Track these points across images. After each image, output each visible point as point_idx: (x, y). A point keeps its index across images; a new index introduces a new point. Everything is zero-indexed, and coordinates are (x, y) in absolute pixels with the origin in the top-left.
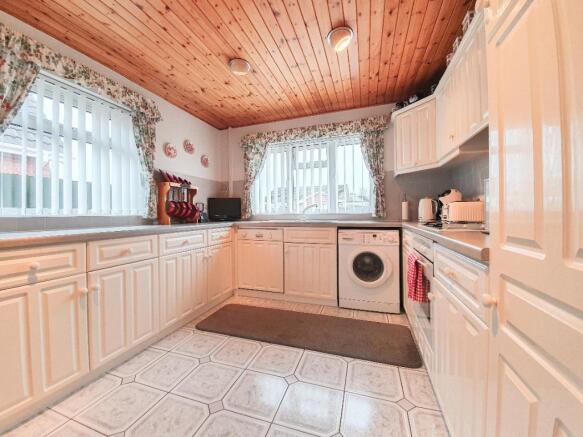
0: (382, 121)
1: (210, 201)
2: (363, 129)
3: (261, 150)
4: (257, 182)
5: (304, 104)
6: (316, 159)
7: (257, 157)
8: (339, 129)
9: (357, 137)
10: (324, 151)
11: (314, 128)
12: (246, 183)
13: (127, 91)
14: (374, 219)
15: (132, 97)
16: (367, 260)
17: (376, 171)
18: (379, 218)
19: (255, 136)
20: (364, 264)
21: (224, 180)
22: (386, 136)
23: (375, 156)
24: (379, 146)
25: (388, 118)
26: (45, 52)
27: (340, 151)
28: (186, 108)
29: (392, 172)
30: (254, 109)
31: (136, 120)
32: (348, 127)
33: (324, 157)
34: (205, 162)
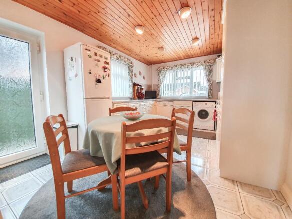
0: (212, 61)
1: (146, 91)
2: (204, 64)
3: (165, 72)
4: (162, 85)
5: (182, 56)
6: (186, 75)
7: (163, 75)
8: (195, 65)
9: (202, 67)
10: (189, 72)
11: (185, 64)
12: (158, 85)
13: (128, 59)
14: (207, 98)
15: (129, 61)
16: (204, 113)
17: (209, 80)
18: (210, 98)
19: (162, 68)
20: (202, 114)
21: (150, 84)
22: (214, 67)
23: (209, 75)
24: (211, 71)
25: (215, 60)
27: (195, 72)
28: (140, 60)
29: (215, 81)
30: (163, 59)
31: (129, 67)
32: (198, 64)
33: (189, 75)
34: (144, 78)
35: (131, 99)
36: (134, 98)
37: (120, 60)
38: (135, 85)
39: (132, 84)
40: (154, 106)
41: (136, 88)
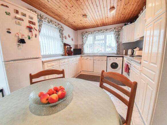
0: (120, 28)
1: (74, 49)
2: (115, 30)
3: (87, 36)
4: (85, 45)
5: (99, 24)
7: (85, 38)
8: (108, 31)
9: (113, 32)
10: (103, 36)
11: (101, 30)
12: (83, 45)
13: (59, 24)
14: (116, 54)
15: (59, 26)
16: (114, 64)
17: (117, 42)
18: (117, 54)
19: (85, 32)
21: (77, 44)
22: (121, 33)
23: (118, 38)
24: (119, 35)
25: (122, 27)
26: (44, 17)
27: (108, 36)
28: (69, 26)
29: (122, 42)
30: (86, 26)
31: (60, 31)
32: (110, 30)
33: (103, 38)
34: (72, 40)
35: (63, 55)
36: (65, 55)
37: (51, 23)
38: (65, 45)
39: (63, 44)
40: (80, 60)
41: (67, 47)
